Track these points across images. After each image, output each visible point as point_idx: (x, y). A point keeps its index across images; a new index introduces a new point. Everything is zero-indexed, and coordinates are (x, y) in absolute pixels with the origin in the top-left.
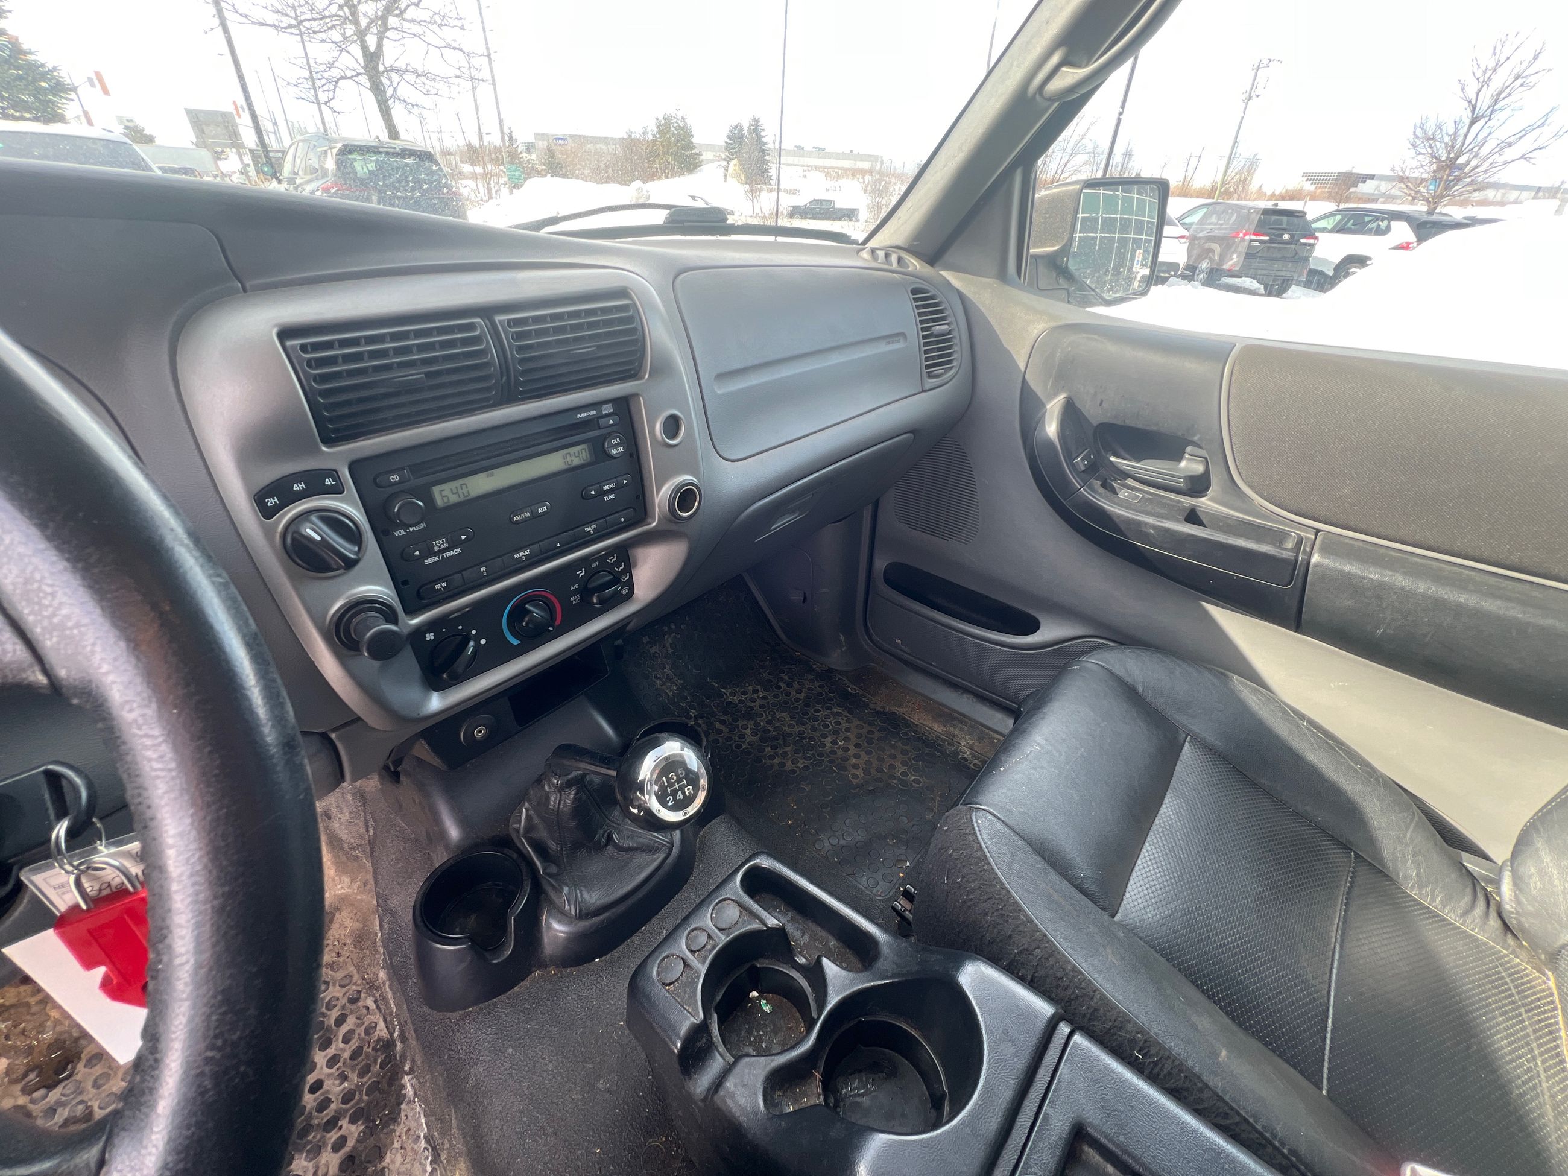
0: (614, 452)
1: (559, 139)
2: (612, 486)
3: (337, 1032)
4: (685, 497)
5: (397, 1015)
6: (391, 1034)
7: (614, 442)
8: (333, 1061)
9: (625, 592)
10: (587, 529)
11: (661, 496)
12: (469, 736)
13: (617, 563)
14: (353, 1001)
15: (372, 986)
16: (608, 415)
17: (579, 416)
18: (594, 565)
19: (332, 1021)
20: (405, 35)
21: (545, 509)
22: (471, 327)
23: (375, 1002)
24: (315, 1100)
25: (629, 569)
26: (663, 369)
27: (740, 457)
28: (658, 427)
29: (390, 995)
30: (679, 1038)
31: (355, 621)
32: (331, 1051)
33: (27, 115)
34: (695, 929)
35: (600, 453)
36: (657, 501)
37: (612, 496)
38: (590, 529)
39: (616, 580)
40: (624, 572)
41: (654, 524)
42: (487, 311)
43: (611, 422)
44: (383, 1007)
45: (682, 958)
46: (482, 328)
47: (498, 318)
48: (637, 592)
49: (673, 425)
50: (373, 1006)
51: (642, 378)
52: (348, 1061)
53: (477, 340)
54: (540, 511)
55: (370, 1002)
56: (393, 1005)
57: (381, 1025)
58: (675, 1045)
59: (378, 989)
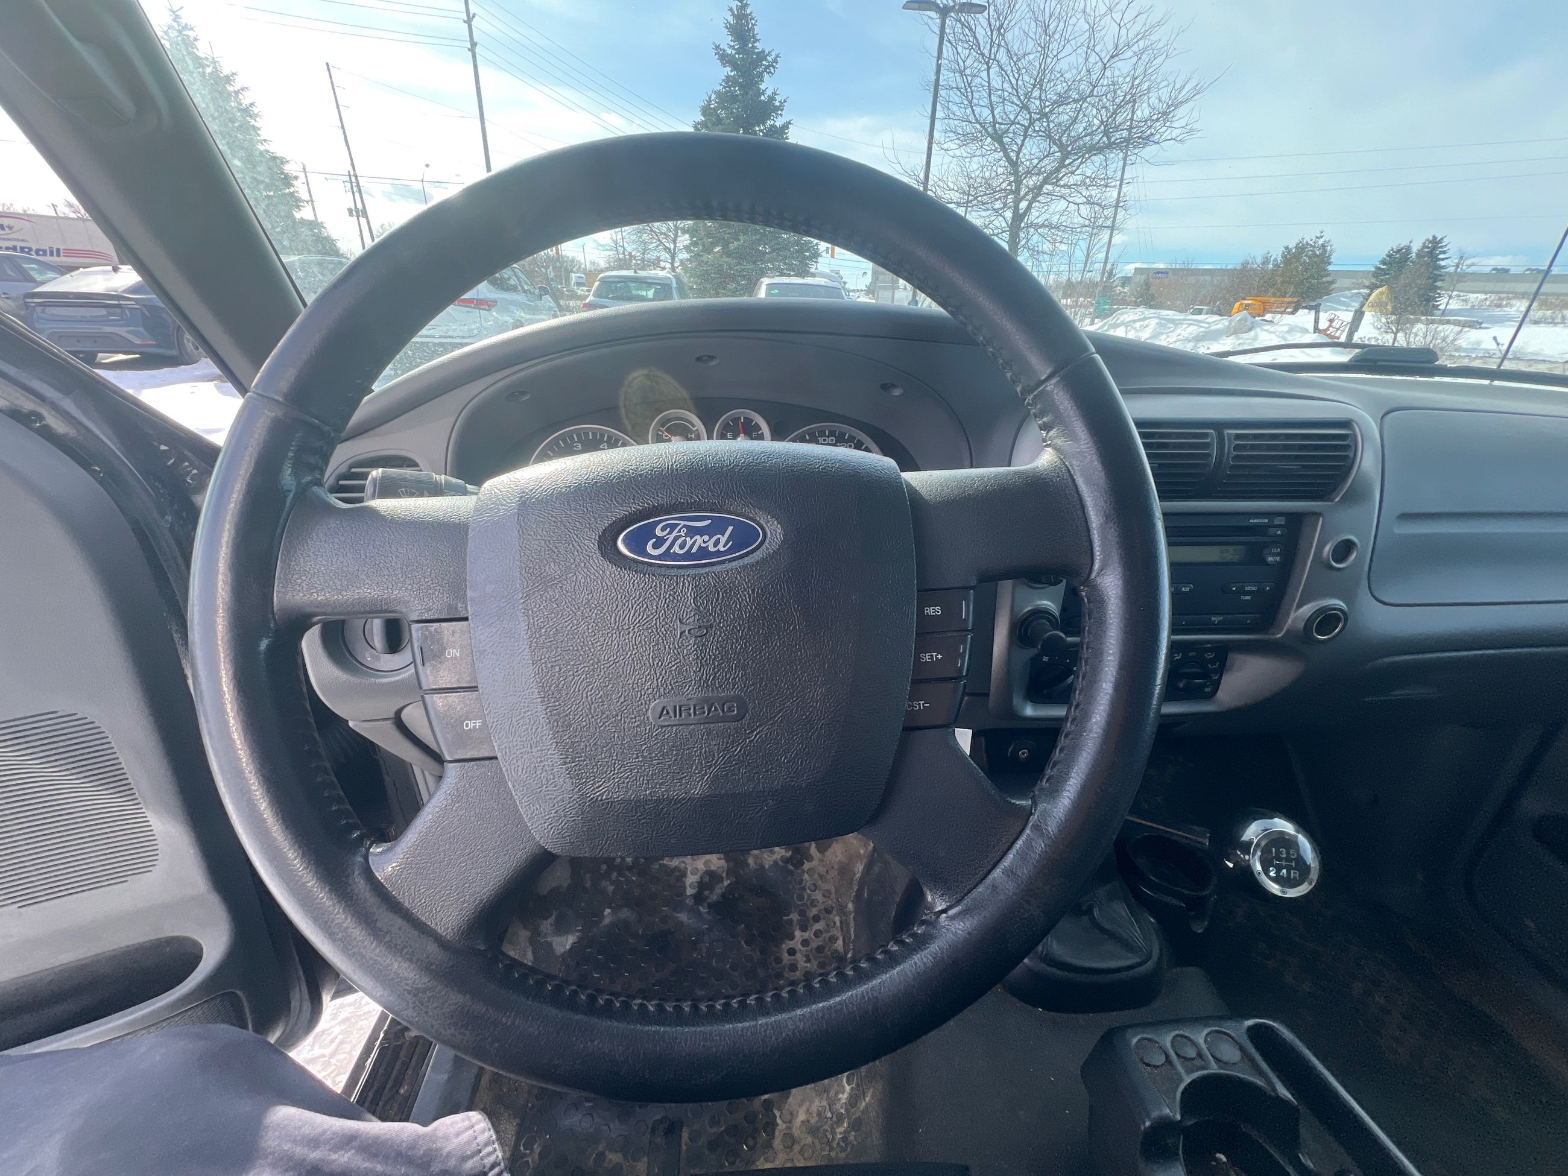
0: (1270, 559)
1: (1159, 273)
2: (1254, 588)
3: (812, 926)
4: (1327, 620)
5: (853, 942)
6: (846, 953)
7: (1274, 550)
8: (805, 943)
9: (1208, 690)
10: (1213, 619)
11: (1298, 614)
12: (1015, 752)
13: (1212, 661)
14: (828, 911)
15: (842, 910)
16: (1280, 526)
17: (1251, 521)
18: (1191, 654)
19: (812, 915)
20: (1054, 197)
21: (1188, 589)
22: (1206, 435)
23: (841, 922)
24: (789, 960)
25: (1221, 671)
26: (1357, 496)
27: (1392, 601)
28: (1328, 549)
29: (852, 925)
30: (1150, 1119)
31: (1035, 623)
32: (806, 935)
33: (792, 273)
34: (1186, 1037)
35: (1255, 556)
36: (1292, 616)
37: (1248, 598)
38: (1215, 619)
39: (1205, 675)
40: (1215, 671)
41: (1279, 636)
42: (1219, 426)
43: (1279, 532)
44: (845, 929)
45: (1166, 1054)
46: (1212, 439)
47: (1227, 432)
48: (1220, 694)
49: (1345, 549)
50: (838, 924)
51: (1332, 500)
52: (814, 951)
53: (1207, 446)
54: (1183, 589)
55: (837, 919)
56: (852, 933)
57: (840, 942)
58: (1144, 1123)
59: (845, 914)
